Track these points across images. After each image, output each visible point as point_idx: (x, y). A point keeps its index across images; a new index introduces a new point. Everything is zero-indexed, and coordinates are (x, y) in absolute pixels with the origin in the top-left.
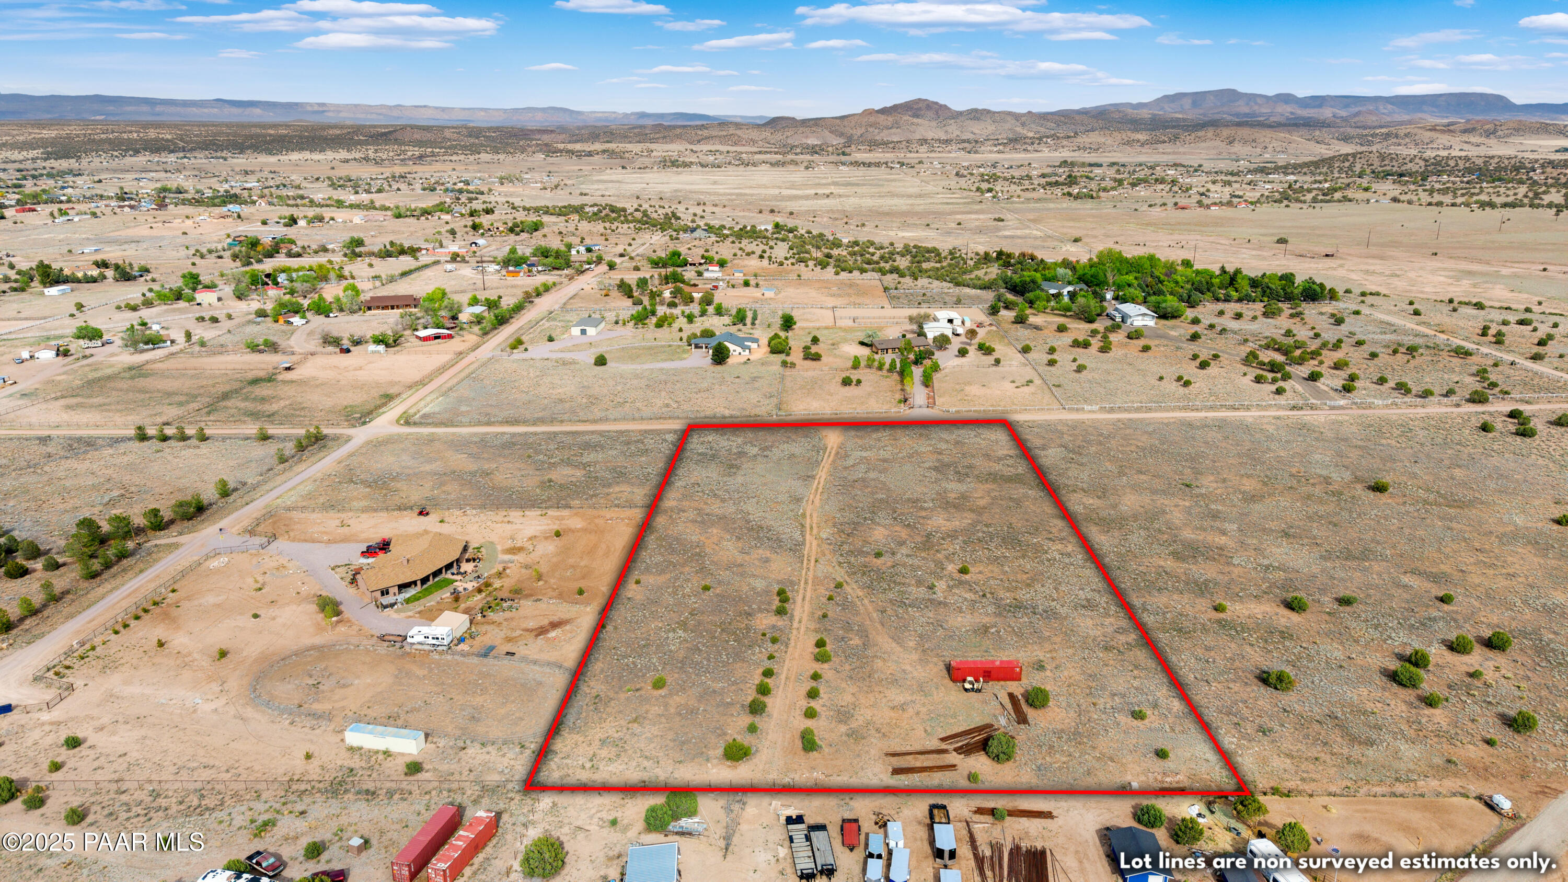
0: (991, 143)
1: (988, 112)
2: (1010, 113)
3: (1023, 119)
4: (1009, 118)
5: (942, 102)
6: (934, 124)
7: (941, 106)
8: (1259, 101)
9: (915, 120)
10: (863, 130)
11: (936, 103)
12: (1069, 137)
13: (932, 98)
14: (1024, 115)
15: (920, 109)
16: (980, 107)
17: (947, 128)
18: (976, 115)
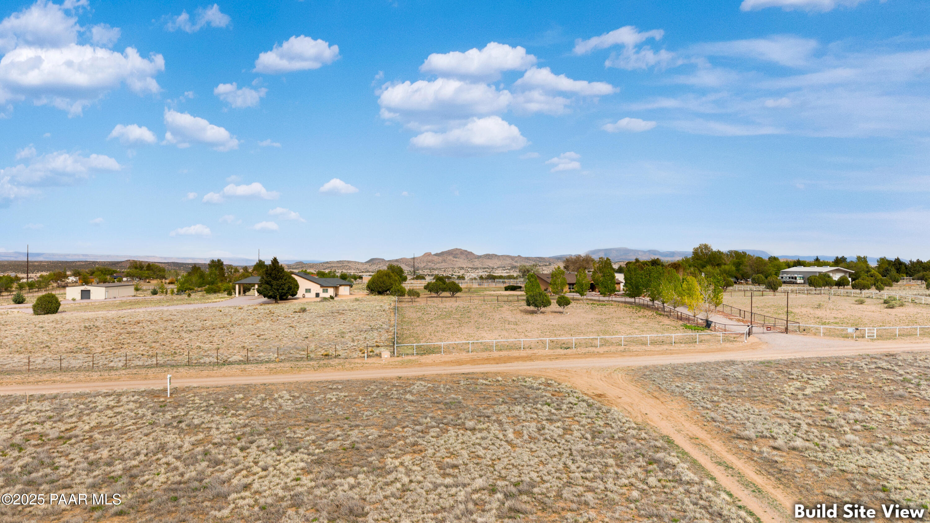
0: (501, 269)
1: (496, 255)
2: (508, 256)
3: (516, 259)
4: (508, 259)
5: (469, 250)
6: (466, 261)
7: (469, 252)
8: (640, 253)
9: (455, 259)
10: (425, 264)
11: (466, 251)
12: (546, 265)
13: (464, 248)
14: (516, 257)
15: (457, 254)
16: (491, 253)
17: (474, 263)
18: (489, 257)
